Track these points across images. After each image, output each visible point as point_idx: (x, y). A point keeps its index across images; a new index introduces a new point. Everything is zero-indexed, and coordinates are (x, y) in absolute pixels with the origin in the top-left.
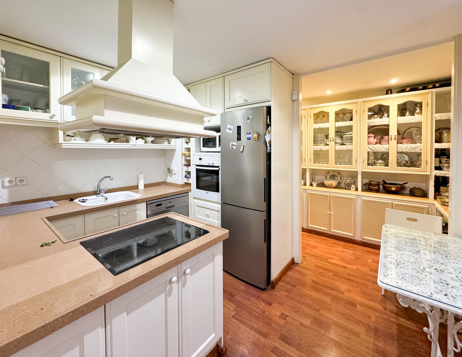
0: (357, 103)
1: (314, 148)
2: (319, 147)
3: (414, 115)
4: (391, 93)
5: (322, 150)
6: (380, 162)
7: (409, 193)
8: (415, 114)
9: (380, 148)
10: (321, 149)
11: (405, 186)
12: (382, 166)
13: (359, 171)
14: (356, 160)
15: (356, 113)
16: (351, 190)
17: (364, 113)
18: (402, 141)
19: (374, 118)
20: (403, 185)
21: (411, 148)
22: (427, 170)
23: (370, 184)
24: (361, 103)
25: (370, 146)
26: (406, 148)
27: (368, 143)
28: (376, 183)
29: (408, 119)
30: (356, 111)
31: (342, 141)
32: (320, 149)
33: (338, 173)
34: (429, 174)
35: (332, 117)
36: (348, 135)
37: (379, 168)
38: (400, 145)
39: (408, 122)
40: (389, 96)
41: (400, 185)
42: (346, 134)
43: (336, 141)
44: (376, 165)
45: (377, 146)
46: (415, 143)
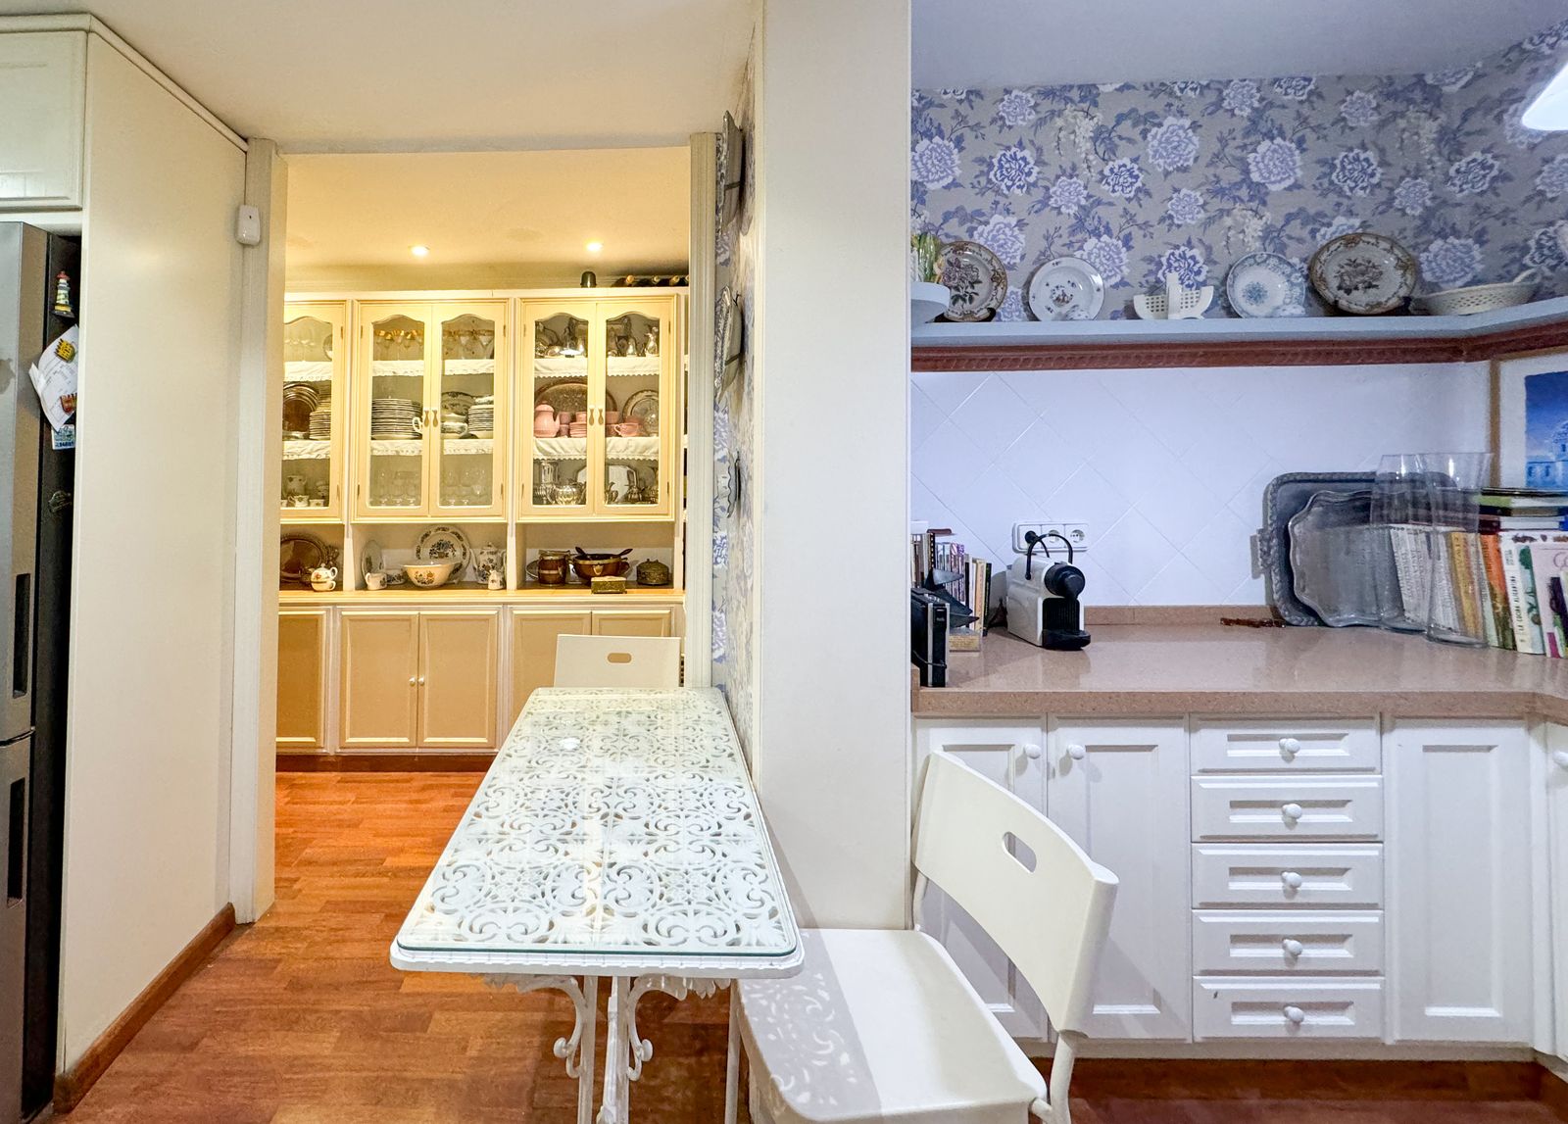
0: (505, 301)
1: (372, 450)
2: (392, 444)
3: (644, 355)
4: (594, 284)
5: (401, 454)
6: (565, 490)
7: (635, 579)
8: (647, 353)
9: (566, 448)
10: (397, 452)
11: (626, 559)
12: (569, 502)
13: (510, 523)
14: (502, 486)
15: (505, 335)
16: (487, 588)
17: (525, 335)
18: (619, 429)
19: (553, 354)
20: (622, 557)
21: (636, 448)
22: (668, 510)
23: (542, 564)
24: (519, 302)
25: (542, 443)
26: (627, 448)
27: (535, 432)
28: (557, 558)
29: (630, 365)
30: (504, 327)
31: (466, 424)
32: (394, 453)
33: (456, 534)
34: (673, 520)
35: (433, 339)
36: (482, 404)
37: (563, 512)
38: (613, 440)
39: (631, 374)
40: (589, 291)
41: (614, 556)
42: (477, 400)
43: (445, 424)
44: (556, 503)
45: (558, 443)
46: (649, 436)
